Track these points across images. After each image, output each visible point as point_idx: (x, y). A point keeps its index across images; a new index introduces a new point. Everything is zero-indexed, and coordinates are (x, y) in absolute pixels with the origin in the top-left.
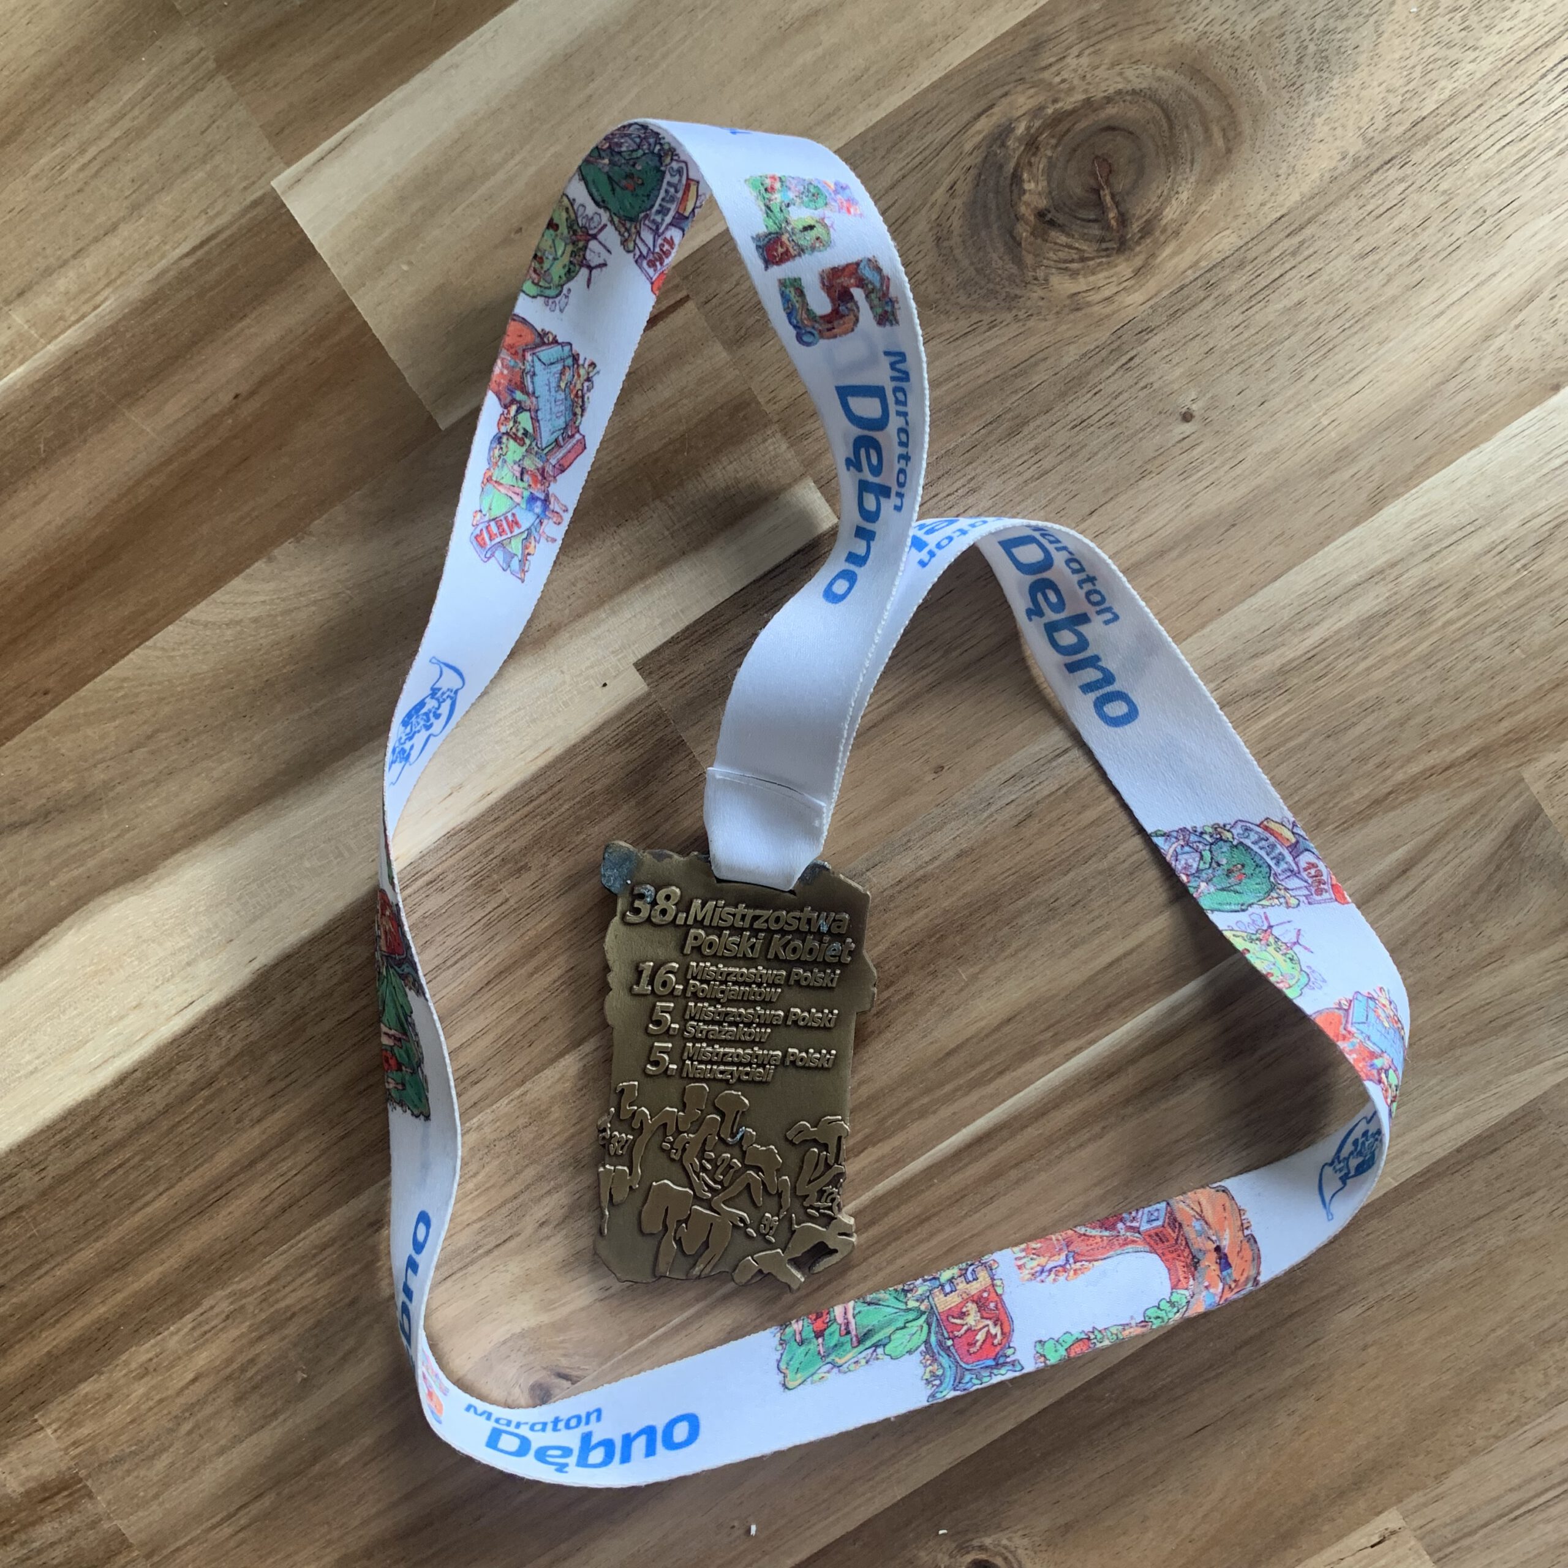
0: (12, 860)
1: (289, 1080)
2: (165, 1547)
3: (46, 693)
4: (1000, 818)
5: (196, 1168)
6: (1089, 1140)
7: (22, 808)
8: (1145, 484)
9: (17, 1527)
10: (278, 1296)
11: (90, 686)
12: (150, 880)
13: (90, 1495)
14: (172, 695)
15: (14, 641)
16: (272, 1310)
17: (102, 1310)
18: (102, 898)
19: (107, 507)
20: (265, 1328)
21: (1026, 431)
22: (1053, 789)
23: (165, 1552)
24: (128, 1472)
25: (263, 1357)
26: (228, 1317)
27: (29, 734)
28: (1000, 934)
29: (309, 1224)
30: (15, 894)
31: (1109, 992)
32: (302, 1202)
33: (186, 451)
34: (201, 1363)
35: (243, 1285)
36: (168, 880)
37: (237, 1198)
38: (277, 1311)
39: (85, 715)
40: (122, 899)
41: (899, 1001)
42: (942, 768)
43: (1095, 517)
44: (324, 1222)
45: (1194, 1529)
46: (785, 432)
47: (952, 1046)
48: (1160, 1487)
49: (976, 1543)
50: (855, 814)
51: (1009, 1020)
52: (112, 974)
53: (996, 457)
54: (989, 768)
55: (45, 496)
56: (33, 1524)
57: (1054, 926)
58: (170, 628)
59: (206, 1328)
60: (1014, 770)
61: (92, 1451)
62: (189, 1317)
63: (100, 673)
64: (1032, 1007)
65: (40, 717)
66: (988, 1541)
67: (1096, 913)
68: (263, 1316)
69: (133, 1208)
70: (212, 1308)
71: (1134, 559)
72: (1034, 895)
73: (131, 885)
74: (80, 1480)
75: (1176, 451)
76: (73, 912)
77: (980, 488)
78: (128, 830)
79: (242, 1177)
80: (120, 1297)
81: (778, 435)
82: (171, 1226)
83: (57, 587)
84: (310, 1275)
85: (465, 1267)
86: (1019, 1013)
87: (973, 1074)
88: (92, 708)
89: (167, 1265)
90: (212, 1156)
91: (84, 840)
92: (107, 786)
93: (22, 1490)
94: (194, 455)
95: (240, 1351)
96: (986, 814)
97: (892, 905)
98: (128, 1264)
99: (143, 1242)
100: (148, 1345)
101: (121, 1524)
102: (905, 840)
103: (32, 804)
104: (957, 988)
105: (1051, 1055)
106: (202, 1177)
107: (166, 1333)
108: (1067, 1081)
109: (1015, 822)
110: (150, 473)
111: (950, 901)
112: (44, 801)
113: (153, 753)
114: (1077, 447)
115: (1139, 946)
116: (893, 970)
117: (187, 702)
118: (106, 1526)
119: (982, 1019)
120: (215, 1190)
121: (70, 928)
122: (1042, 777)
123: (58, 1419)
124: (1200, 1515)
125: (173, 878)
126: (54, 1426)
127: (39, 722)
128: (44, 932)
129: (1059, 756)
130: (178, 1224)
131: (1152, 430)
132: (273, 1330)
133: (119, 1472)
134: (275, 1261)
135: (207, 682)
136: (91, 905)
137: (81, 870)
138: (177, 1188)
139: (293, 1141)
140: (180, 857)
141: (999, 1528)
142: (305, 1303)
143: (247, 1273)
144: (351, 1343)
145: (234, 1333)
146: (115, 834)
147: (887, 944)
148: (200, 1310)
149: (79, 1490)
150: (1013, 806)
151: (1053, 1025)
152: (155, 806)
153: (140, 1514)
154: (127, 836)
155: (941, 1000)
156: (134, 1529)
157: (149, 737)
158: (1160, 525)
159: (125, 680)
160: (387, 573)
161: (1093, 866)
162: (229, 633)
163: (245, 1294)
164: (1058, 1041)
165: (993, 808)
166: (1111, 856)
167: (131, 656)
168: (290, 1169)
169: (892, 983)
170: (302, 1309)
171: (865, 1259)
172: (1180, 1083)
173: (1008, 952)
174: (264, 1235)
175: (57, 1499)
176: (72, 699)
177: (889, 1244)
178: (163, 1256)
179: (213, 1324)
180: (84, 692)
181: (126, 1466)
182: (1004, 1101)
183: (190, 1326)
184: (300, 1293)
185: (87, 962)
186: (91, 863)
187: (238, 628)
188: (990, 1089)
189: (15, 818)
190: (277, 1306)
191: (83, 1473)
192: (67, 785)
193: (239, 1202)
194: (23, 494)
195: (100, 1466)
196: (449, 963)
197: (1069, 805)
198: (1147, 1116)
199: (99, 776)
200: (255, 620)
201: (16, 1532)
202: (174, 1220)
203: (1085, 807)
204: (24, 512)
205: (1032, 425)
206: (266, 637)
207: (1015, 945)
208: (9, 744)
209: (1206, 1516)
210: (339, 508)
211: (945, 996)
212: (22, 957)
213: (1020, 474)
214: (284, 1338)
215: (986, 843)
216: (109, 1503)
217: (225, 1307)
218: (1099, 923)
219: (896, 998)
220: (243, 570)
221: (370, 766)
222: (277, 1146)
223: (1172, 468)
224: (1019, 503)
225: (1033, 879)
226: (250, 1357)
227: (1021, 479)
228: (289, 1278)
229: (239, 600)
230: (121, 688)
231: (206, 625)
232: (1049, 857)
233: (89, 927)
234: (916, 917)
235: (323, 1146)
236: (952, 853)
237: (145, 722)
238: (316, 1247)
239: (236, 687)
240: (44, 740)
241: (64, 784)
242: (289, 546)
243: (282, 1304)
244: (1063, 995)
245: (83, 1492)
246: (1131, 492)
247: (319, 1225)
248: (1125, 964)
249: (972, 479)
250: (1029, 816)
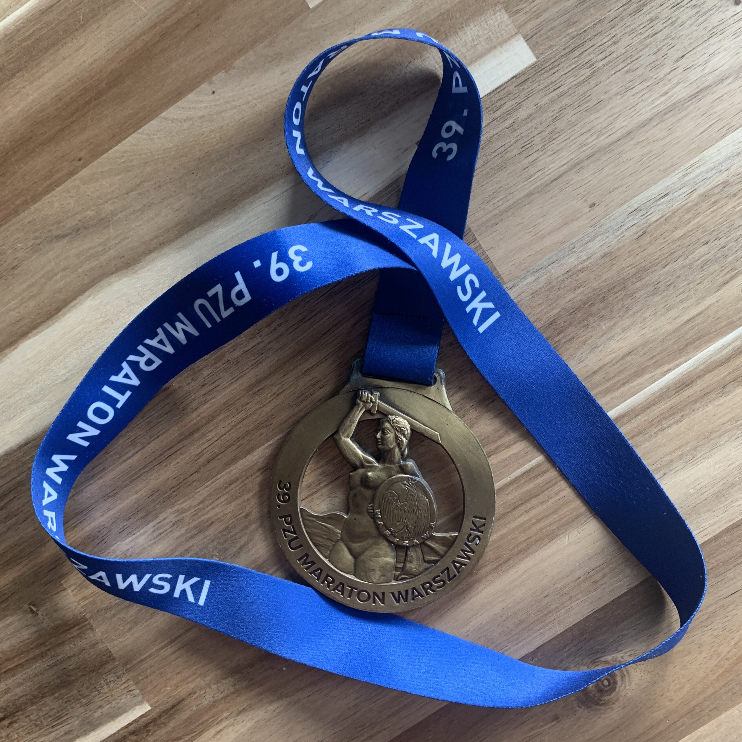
0: (57, 257)
1: (215, 385)
2: (134, 660)
3: (80, 160)
4: (627, 234)
5: (158, 437)
6: (674, 423)
7: (64, 226)
8: (712, 40)
9: (49, 647)
10: (204, 512)
11: (105, 155)
12: (137, 268)
13: (92, 629)
14: (152, 161)
15: (62, 130)
16: (200, 520)
17: (102, 519)
18: (108, 279)
19: (117, 52)
20: (195, 531)
21: (645, 9)
22: (659, 217)
23: (135, 662)
24: (114, 615)
25: (194, 548)
26: (174, 525)
27: (69, 184)
28: (626, 303)
29: (224, 469)
30: (59, 276)
31: (687, 337)
32: (219, 457)
33: (165, 20)
34: (158, 551)
35: (183, 505)
36: (145, 269)
37: (181, 454)
38: (203, 521)
39: (102, 172)
40: (120, 279)
41: (565, 342)
42: (594, 204)
43: (684, 58)
44: (232, 468)
45: (728, 652)
46: (506, 9)
47: (596, 368)
48: (709, 627)
49: (603, 659)
50: (543, 232)
51: (629, 353)
52: (113, 323)
53: (628, 24)
54: (622, 205)
55: (82, 47)
56: (59, 645)
57: (657, 298)
58: (152, 122)
59: (162, 531)
60: (636, 206)
61: (93, 603)
62: (152, 524)
63: (111, 148)
64: (643, 345)
65: (76, 173)
66: (609, 658)
67: (681, 290)
68: (194, 523)
69: (120, 461)
70: (165, 519)
71: (707, 84)
72: (645, 280)
73: (125, 271)
74: (86, 620)
75: (731, 21)
76: (91, 287)
77: (618, 41)
78: (124, 239)
79: (185, 442)
80: (111, 512)
81: (503, 11)
82: (143, 471)
83: (87, 99)
84: (222, 499)
85: (313, 494)
86: (636, 349)
87: (608, 384)
88: (106, 169)
89: (140, 493)
90: (168, 430)
91: (99, 245)
92: (114, 213)
93: (53, 625)
94: (169, 22)
95: (180, 545)
96: (619, 232)
97: (563, 286)
98: (117, 493)
99: (126, 480)
100: (127, 541)
101: (110, 646)
102: (572, 247)
103: (70, 224)
104: (600, 334)
105: (653, 374)
106: (162, 442)
107: (138, 534)
108: (661, 389)
109: (636, 237)
110: (144, 33)
111: (596, 283)
112: (77, 222)
113: (140, 194)
114: (674, 19)
115: (707, 309)
116: (562, 325)
117: (160, 165)
118: (100, 647)
119: (615, 352)
120: (168, 450)
121: (89, 296)
122: (652, 210)
123: (75, 584)
124: (733, 643)
125: (150, 267)
126: (72, 588)
127: (75, 177)
128: (74, 298)
129: (662, 198)
130: (147, 469)
131: (717, 10)
132: (200, 532)
133: (109, 615)
134: (203, 491)
135: (173, 153)
136: (101, 283)
137: (97, 262)
138: (147, 447)
139: (215, 421)
140: (154, 255)
141: (617, 650)
142: (219, 516)
143: (186, 498)
144: (245, 539)
145: (177, 534)
146: (117, 242)
147: (559, 309)
148: (158, 520)
149: (86, 625)
150: (635, 227)
151: (655, 356)
152: (140, 225)
153: (121, 640)
154: (124, 243)
155: (590, 341)
156: (116, 649)
157: (138, 185)
158: (721, 64)
159: (125, 152)
160: (276, 90)
161: (680, 262)
162: (186, 125)
163: (184, 511)
164: (658, 364)
165: (623, 229)
166: (690, 257)
167: (129, 138)
168: (213, 438)
169: (562, 332)
170: (218, 519)
171: (542, 492)
172: (727, 390)
173: (630, 313)
174: (196, 476)
175: (72, 630)
176: (95, 163)
177: (556, 483)
178: (137, 488)
179: (165, 528)
180: (101, 159)
181: (113, 612)
182: (625, 401)
183: (152, 530)
184: (216, 510)
185: (99, 316)
186: (102, 258)
187: (191, 122)
188: (617, 393)
189: (59, 232)
190: (202, 518)
191: (88, 616)
192: (90, 213)
193: (182, 457)
194: (70, 45)
195: (98, 611)
196: (307, 318)
197: (667, 227)
198: (707, 409)
199: (109, 207)
200: (201, 118)
201: (48, 650)
202: (144, 467)
203: (676, 228)
204: (70, 55)
205: (649, 6)
206: (206, 127)
207: (634, 309)
208: (58, 189)
209: (736, 644)
210: (251, 53)
211: (593, 339)
212: (61, 313)
213: (641, 34)
214: (206, 537)
215: (619, 249)
216: (103, 633)
217: (172, 518)
218: (683, 296)
219: (564, 340)
220: (195, 89)
221: (264, 203)
222: (206, 424)
223: (728, 31)
224: (641, 51)
225: (645, 269)
226: (186, 547)
227: (643, 37)
228: (211, 501)
229: (191, 106)
230: (123, 156)
231: (172, 121)
232: (655, 258)
233: (100, 296)
234: (577, 292)
235: (233, 424)
236: (599, 255)
237: (136, 177)
238: (226, 483)
239: (189, 156)
240: (78, 187)
241: (88, 212)
242: (221, 75)
243: (206, 517)
244: (661, 338)
245: (88, 626)
246: (705, 45)
247: (229, 470)
248: (698, 321)
249: (615, 36)
250: (645, 233)
